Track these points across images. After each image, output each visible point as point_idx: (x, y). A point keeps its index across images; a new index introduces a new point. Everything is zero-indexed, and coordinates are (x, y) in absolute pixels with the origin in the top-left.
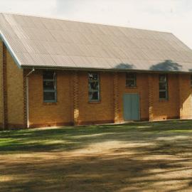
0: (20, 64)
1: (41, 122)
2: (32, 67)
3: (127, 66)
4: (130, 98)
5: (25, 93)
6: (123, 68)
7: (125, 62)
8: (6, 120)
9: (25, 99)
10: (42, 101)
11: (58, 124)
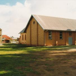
0: (44, 29)
1: (48, 44)
2: (47, 30)
3: (70, 30)
4: (70, 38)
5: (44, 37)
6: (69, 30)
7: (69, 29)
8: (38, 44)
9: (44, 38)
10: (48, 39)
11: (52, 45)
